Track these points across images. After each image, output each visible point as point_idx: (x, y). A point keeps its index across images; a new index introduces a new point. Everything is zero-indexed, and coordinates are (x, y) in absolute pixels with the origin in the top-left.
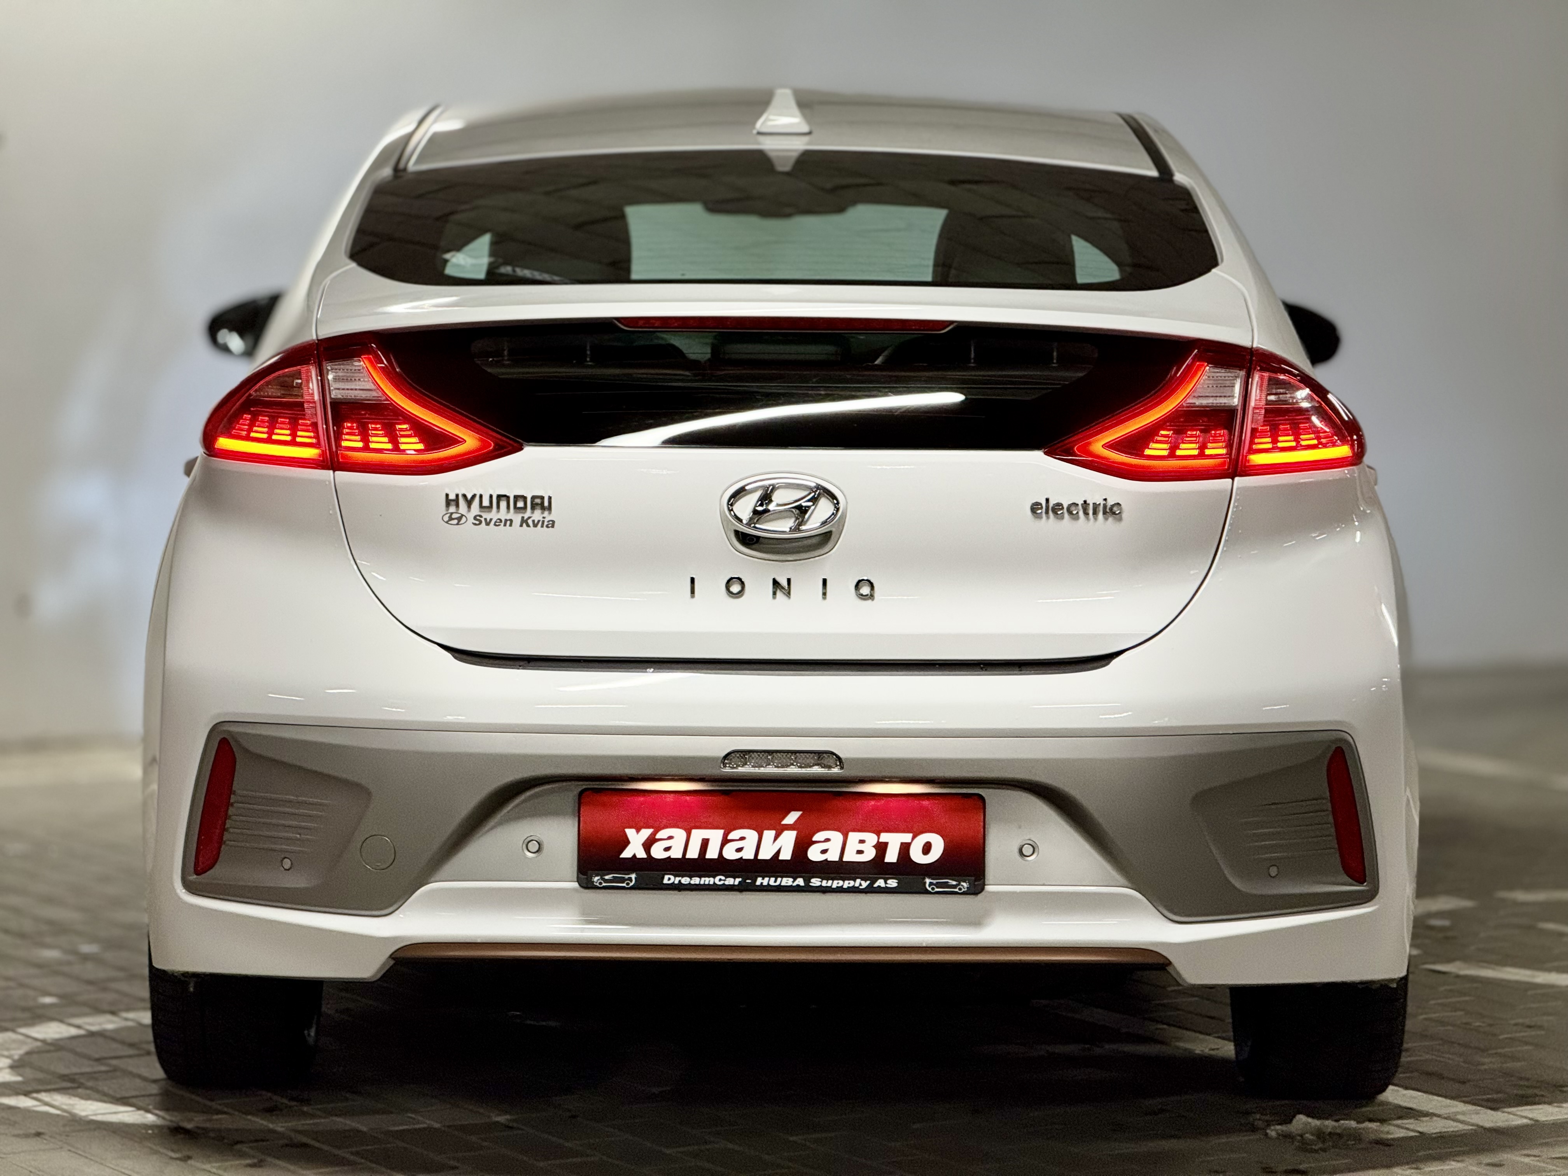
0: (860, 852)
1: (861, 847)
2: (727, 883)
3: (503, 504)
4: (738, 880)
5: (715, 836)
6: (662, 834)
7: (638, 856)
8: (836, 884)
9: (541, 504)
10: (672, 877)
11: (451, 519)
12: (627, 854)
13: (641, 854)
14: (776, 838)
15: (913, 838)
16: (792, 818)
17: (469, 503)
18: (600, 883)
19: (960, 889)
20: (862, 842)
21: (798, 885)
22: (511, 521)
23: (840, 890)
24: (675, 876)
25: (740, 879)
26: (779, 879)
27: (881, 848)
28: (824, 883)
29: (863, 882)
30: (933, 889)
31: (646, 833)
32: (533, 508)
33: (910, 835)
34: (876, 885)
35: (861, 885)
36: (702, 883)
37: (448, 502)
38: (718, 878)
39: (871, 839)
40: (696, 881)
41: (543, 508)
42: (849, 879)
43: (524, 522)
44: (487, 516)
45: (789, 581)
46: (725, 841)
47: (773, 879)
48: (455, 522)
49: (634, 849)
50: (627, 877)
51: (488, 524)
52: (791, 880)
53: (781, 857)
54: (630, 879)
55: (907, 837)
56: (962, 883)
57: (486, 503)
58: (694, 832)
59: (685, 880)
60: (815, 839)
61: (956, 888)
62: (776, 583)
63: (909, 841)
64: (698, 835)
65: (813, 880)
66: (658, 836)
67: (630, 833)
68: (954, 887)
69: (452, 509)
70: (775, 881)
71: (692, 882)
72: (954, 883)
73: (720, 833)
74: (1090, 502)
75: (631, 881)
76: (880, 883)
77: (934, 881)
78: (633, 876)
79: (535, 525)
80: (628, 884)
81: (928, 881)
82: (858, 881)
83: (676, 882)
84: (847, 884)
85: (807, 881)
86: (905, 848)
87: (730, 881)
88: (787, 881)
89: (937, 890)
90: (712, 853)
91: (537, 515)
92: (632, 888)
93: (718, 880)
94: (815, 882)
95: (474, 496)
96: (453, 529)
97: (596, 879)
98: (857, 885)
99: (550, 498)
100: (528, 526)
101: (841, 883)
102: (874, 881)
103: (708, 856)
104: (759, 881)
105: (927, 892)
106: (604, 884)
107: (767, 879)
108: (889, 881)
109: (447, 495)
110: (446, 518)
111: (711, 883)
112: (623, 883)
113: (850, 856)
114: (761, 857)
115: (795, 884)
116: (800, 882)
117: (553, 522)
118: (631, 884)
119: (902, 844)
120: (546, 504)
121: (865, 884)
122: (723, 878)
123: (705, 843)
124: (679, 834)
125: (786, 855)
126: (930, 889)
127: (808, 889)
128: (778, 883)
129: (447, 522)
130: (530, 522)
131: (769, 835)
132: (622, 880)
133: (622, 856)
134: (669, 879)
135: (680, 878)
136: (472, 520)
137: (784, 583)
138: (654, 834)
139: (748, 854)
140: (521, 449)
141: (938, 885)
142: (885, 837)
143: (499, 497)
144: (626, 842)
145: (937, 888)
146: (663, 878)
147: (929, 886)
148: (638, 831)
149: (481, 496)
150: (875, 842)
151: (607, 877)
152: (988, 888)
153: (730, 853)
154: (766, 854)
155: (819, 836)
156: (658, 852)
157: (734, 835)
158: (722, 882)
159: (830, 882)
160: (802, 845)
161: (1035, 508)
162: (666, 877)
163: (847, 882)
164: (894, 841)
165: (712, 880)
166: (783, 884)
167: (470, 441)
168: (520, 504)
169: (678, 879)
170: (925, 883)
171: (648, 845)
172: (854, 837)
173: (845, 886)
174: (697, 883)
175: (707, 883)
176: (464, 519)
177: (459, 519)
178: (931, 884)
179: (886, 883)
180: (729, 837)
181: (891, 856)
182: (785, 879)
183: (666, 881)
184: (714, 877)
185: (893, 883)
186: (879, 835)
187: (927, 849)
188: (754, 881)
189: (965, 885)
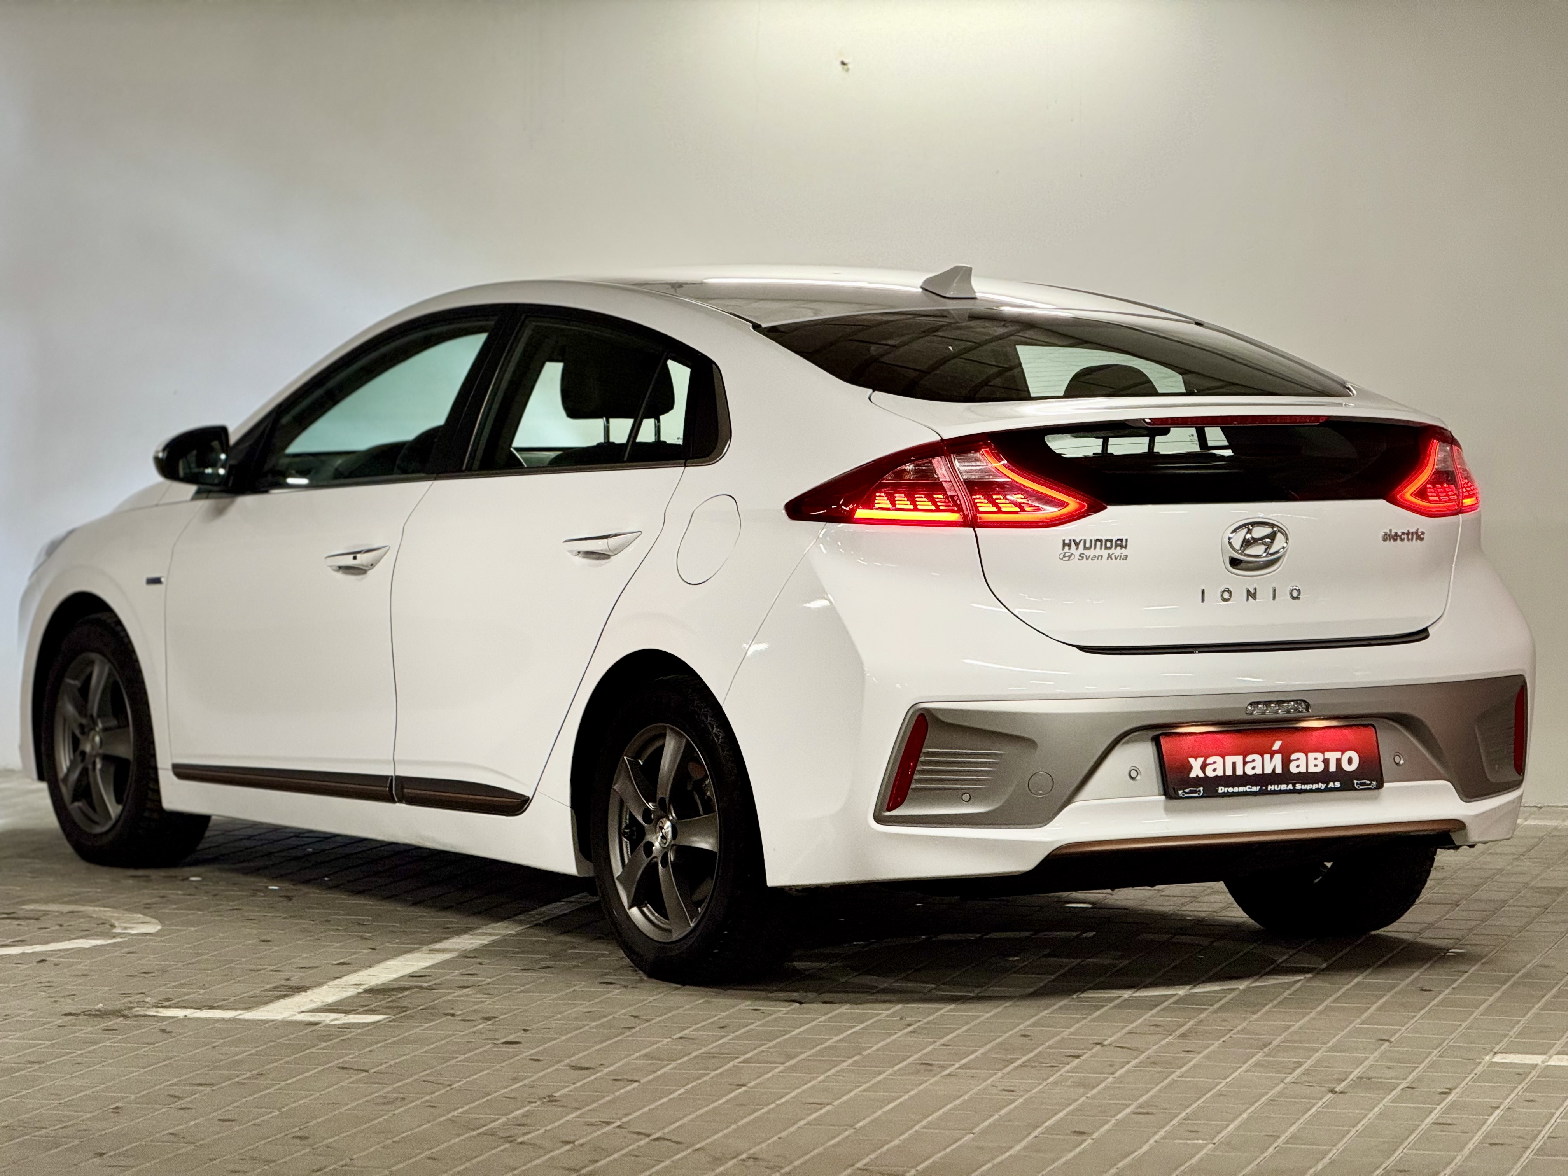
0: (1316, 766)
1: (1316, 762)
2: (1252, 790)
3: (1098, 544)
5: (1239, 760)
6: (1210, 760)
8: (1309, 787)
9: (1121, 543)
10: (1223, 788)
11: (1064, 556)
12: (1193, 775)
13: (1201, 775)
14: (1272, 758)
15: (1342, 754)
16: (1277, 745)
17: (1077, 545)
18: (1180, 795)
19: (1372, 786)
20: (1316, 759)
21: (1287, 789)
22: (1102, 556)
23: (1311, 791)
24: (1225, 787)
25: (1259, 787)
26: (1276, 786)
27: (1326, 762)
28: (1303, 787)
30: (1359, 787)
31: (1201, 760)
32: (1117, 546)
33: (1340, 753)
34: (1329, 786)
36: (1239, 791)
37: (1064, 545)
38: (1248, 786)
39: (1320, 756)
40: (1236, 790)
41: (1121, 546)
42: (1311, 784)
43: (1109, 556)
44: (1087, 553)
45: (1255, 590)
46: (1245, 763)
48: (1067, 558)
49: (1196, 772)
50: (1198, 789)
51: (1087, 559)
52: (1286, 786)
53: (1277, 772)
54: (1200, 791)
55: (1338, 754)
56: (1371, 783)
57: (1088, 545)
58: (1227, 758)
59: (1231, 790)
60: (1291, 758)
62: (1248, 591)
63: (1341, 757)
64: (1230, 760)
66: (1208, 762)
67: (1192, 760)
68: (1369, 785)
69: (1067, 548)
70: (1279, 787)
71: (1234, 791)
72: (1369, 782)
73: (1241, 757)
74: (1411, 531)
76: (1331, 785)
77: (1357, 782)
78: (1201, 789)
79: (1116, 559)
80: (1199, 794)
81: (1355, 782)
82: (1320, 784)
83: (1225, 791)
84: (1315, 787)
85: (1294, 786)
86: (1339, 761)
87: (1255, 789)
88: (1284, 787)
89: (1361, 787)
90: (1239, 772)
91: (1118, 551)
92: (1202, 797)
93: (1248, 788)
94: (1298, 786)
95: (1080, 541)
96: (1066, 564)
97: (1180, 792)
98: (1320, 787)
99: (1127, 540)
100: (1112, 559)
102: (1328, 784)
104: (1269, 788)
105: (1355, 789)
106: (1186, 795)
107: (1273, 786)
108: (1336, 783)
109: (1064, 541)
110: (1061, 556)
111: (1243, 791)
113: (1312, 769)
114: (1266, 772)
116: (1290, 787)
117: (1127, 556)
118: (1201, 794)
119: (1337, 759)
120: (1124, 544)
121: (1324, 786)
122: (1252, 787)
123: (1234, 764)
124: (1219, 760)
125: (1279, 770)
126: (1357, 787)
127: (1295, 791)
128: (1276, 789)
129: (1062, 559)
130: (1113, 557)
131: (1267, 757)
132: (1195, 792)
136: (1077, 557)
137: (1252, 591)
138: (1205, 760)
139: (1259, 771)
140: (1105, 508)
141: (1362, 784)
142: (1328, 755)
143: (1098, 540)
144: (1191, 768)
146: (1216, 789)
148: (1196, 759)
149: (1085, 541)
150: (1322, 759)
151: (1187, 791)
152: (1386, 785)
153: (1249, 771)
154: (1268, 771)
155: (1293, 757)
156: (1210, 773)
157: (1249, 758)
158: (1250, 790)
159: (1305, 786)
160: (1286, 763)
162: (1218, 788)
163: (1314, 785)
164: (1332, 756)
165: (1243, 788)
166: (1282, 789)
167: (1073, 504)
168: (1109, 544)
169: (1226, 789)
171: (1203, 767)
172: (1311, 756)
173: (1313, 788)
175: (1241, 791)
176: (1073, 556)
177: (1070, 557)
178: (1357, 784)
179: (1334, 785)
180: (1247, 760)
181: (1333, 768)
182: (1283, 786)
183: (1220, 791)
184: (1246, 786)
185: (1338, 785)
186: (1323, 754)
187: (1350, 761)
188: (1267, 788)
189: (1374, 783)
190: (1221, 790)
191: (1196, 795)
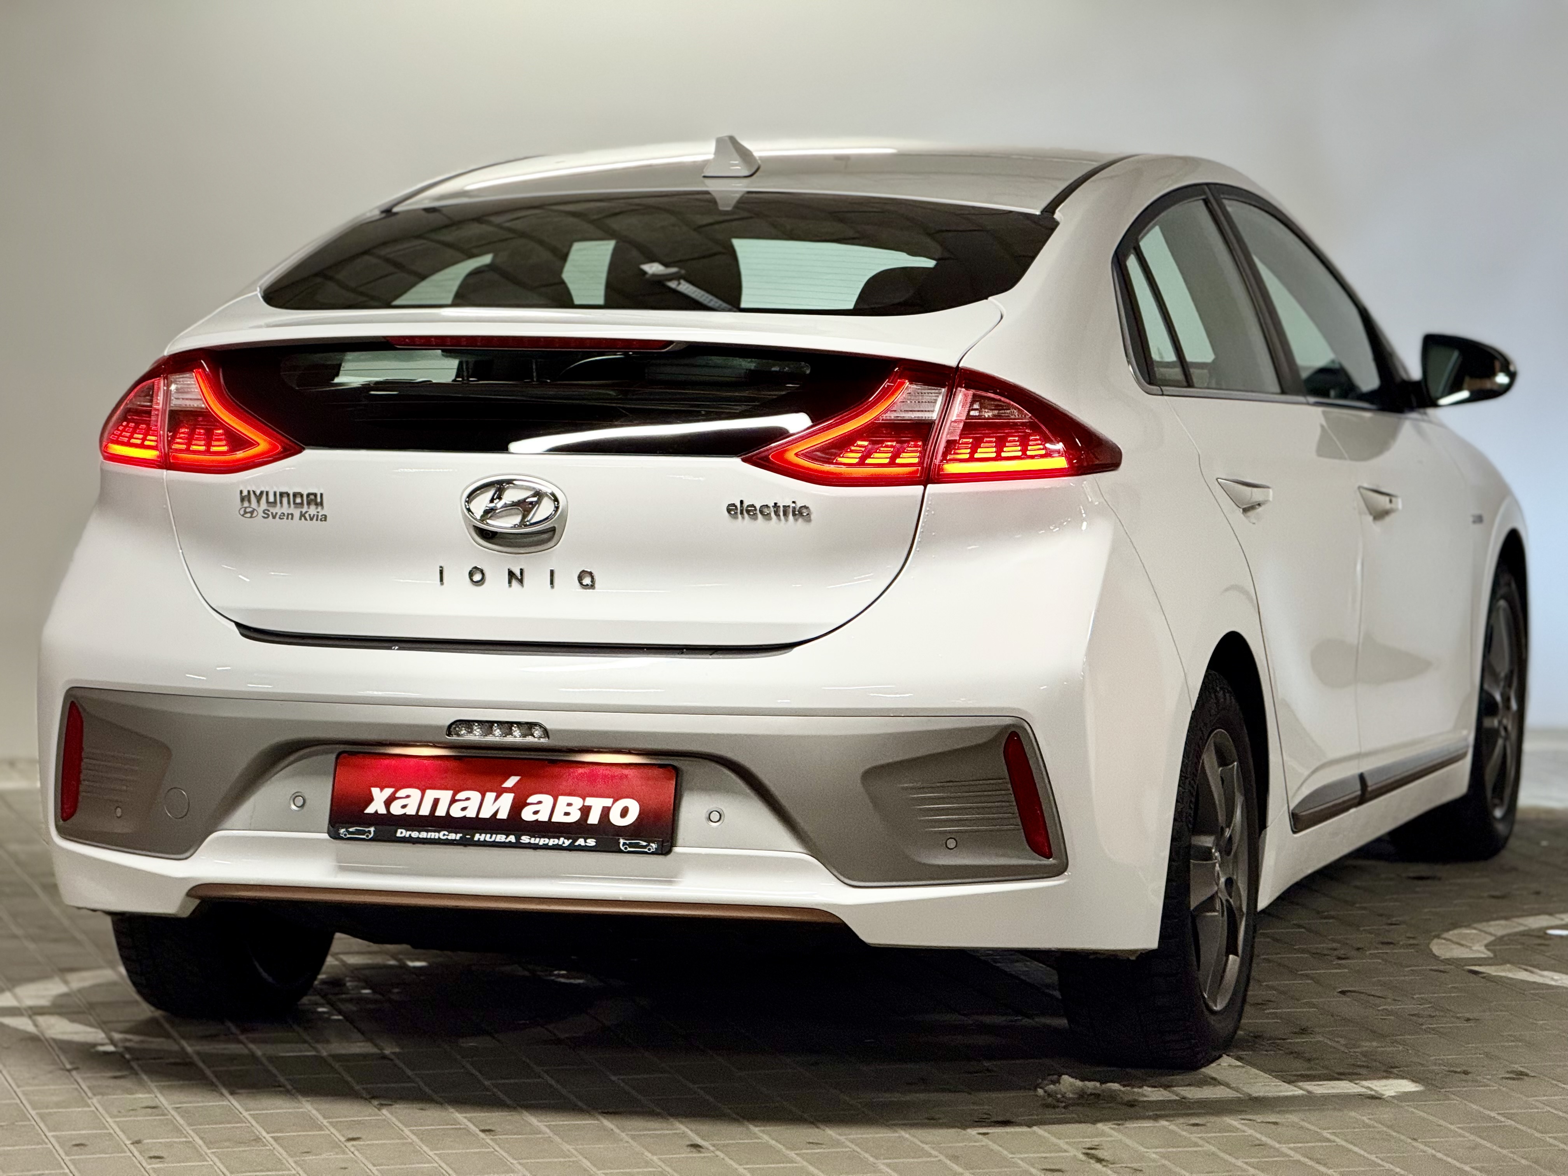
0: (567, 814)
1: (568, 809)
2: (449, 837)
3: (285, 500)
4: (459, 836)
5: (445, 796)
6: (402, 793)
7: (380, 812)
8: (542, 841)
9: (314, 500)
10: (404, 831)
11: (245, 512)
12: (370, 810)
13: (382, 810)
14: (496, 799)
15: (613, 803)
16: (511, 782)
17: (259, 498)
18: (345, 835)
19: (649, 849)
20: (569, 805)
21: (510, 842)
22: (292, 515)
23: (546, 847)
24: (407, 830)
25: (461, 835)
26: (494, 836)
27: (586, 811)
28: (533, 841)
29: (566, 841)
30: (626, 849)
31: (388, 791)
32: (309, 504)
33: (611, 800)
34: (577, 844)
35: (564, 843)
36: (429, 837)
37: (242, 498)
38: (442, 833)
39: (577, 802)
40: (423, 835)
41: (317, 504)
42: (554, 838)
43: (302, 515)
44: (273, 510)
45: (522, 571)
46: (453, 801)
47: (488, 836)
48: (249, 515)
49: (377, 806)
50: (367, 829)
51: (274, 517)
52: (504, 836)
53: (499, 816)
54: (369, 832)
55: (608, 802)
56: (651, 844)
57: (271, 499)
58: (428, 792)
59: (415, 834)
60: (529, 801)
61: (645, 848)
62: (511, 574)
63: (610, 805)
64: (430, 795)
65: (523, 838)
66: (398, 795)
67: (375, 791)
68: (645, 847)
69: (246, 504)
70: (491, 838)
71: (421, 836)
72: (644, 844)
73: (450, 793)
74: (781, 504)
75: (370, 833)
76: (581, 842)
77: (627, 842)
78: (372, 829)
79: (311, 519)
80: (367, 836)
81: (622, 841)
82: (562, 839)
83: (407, 836)
84: (552, 842)
85: (518, 838)
86: (606, 811)
87: (452, 836)
88: (501, 838)
89: (629, 849)
90: (441, 812)
91: (313, 510)
92: (372, 840)
93: (442, 835)
94: (525, 839)
95: (262, 493)
96: (246, 521)
97: (342, 831)
98: (560, 843)
99: (321, 495)
100: (306, 519)
101: (547, 840)
102: (575, 840)
103: (438, 813)
104: (477, 837)
105: (621, 851)
106: (348, 836)
107: (483, 835)
108: (588, 841)
109: (241, 492)
110: (242, 512)
111: (437, 837)
112: (363, 835)
113: (558, 818)
114: (481, 816)
115: (507, 840)
116: (512, 838)
117: (326, 516)
118: (370, 836)
119: (604, 807)
120: (319, 500)
121: (567, 843)
122: (446, 833)
123: (436, 802)
124: (415, 793)
125: (503, 815)
126: (623, 848)
127: (518, 845)
128: (492, 839)
129: (243, 515)
130: (307, 516)
131: (490, 796)
132: (363, 833)
133: (366, 812)
134: (402, 833)
135: (410, 832)
136: (261, 514)
137: (518, 573)
138: (395, 793)
139: (471, 813)
140: (300, 452)
141: (631, 845)
142: (589, 801)
143: (282, 494)
144: (370, 800)
145: (630, 847)
146: (396, 832)
147: (623, 845)
148: (382, 790)
149: (267, 493)
150: (580, 806)
151: (351, 830)
152: (676, 850)
153: (456, 812)
154: (486, 814)
155: (532, 799)
156: (396, 809)
157: (461, 796)
158: (445, 837)
159: (538, 840)
160: (518, 806)
161: (731, 509)
162: (399, 831)
163: (552, 840)
164: (597, 805)
165: (437, 834)
166: (497, 840)
167: (263, 444)
168: (298, 500)
170: (619, 843)
171: (388, 803)
172: (563, 800)
173: (550, 844)
174: (425, 837)
175: (433, 837)
176: (255, 514)
177: (252, 513)
178: (624, 844)
179: (586, 842)
180: (457, 797)
181: (594, 819)
182: (499, 836)
183: (398, 835)
184: (439, 832)
185: (591, 842)
186: (584, 800)
187: (624, 813)
188: (473, 836)
189: (654, 846)
190: (401, 833)
191: (364, 837)
